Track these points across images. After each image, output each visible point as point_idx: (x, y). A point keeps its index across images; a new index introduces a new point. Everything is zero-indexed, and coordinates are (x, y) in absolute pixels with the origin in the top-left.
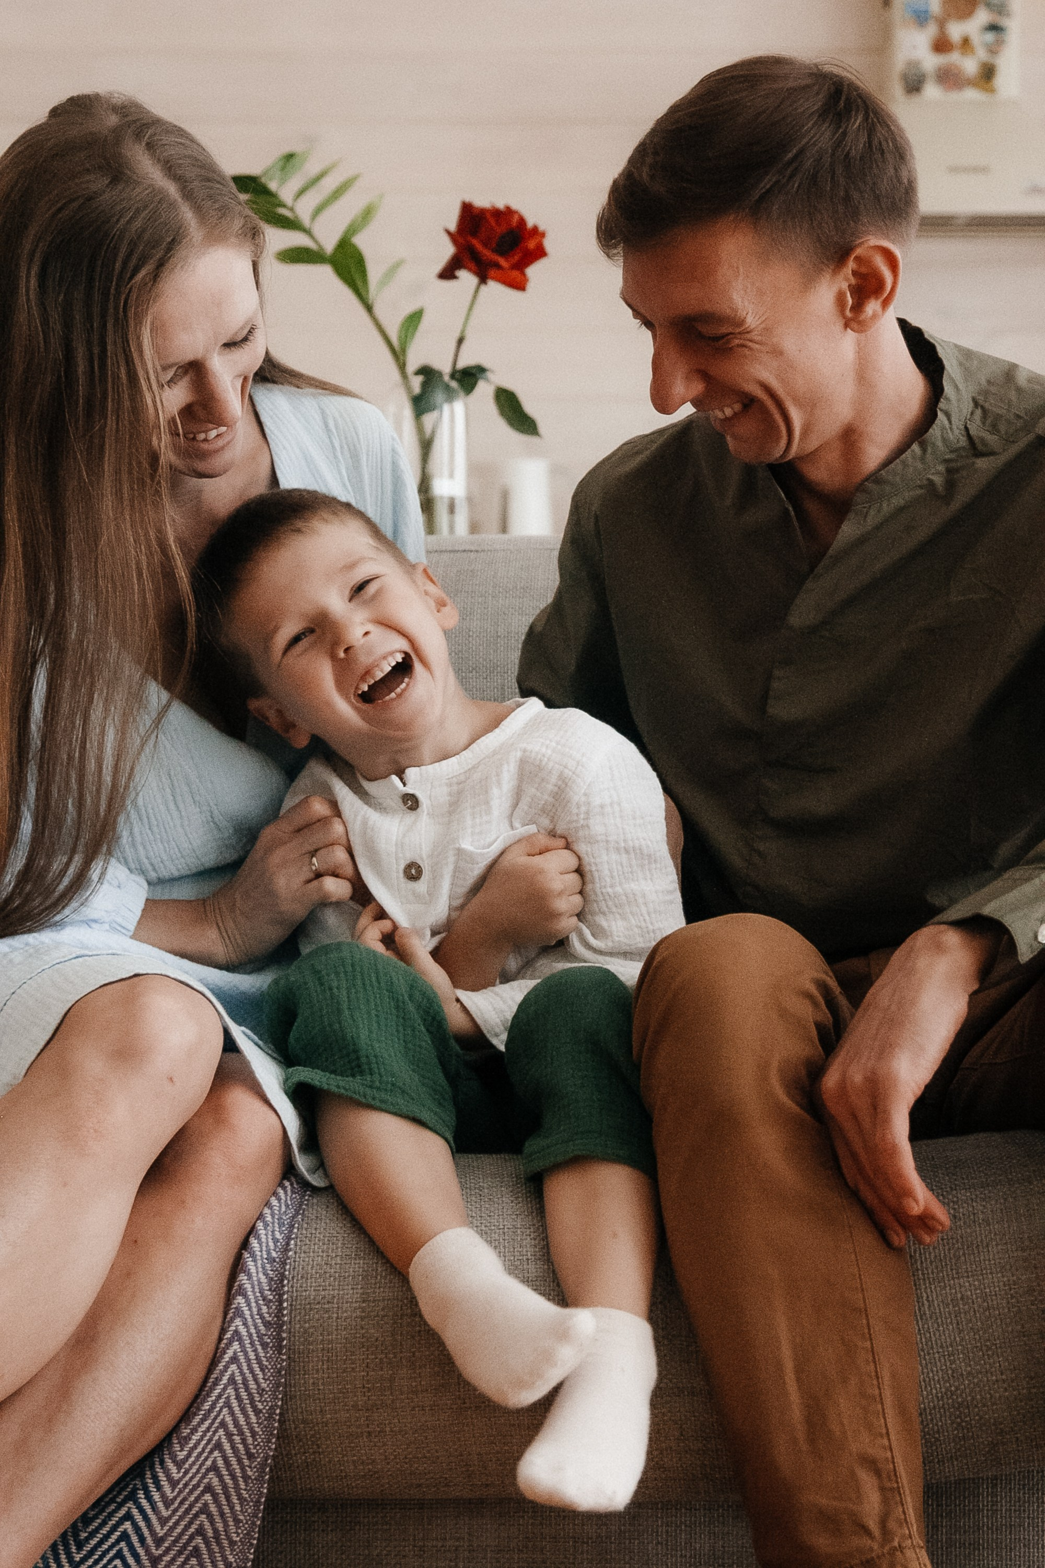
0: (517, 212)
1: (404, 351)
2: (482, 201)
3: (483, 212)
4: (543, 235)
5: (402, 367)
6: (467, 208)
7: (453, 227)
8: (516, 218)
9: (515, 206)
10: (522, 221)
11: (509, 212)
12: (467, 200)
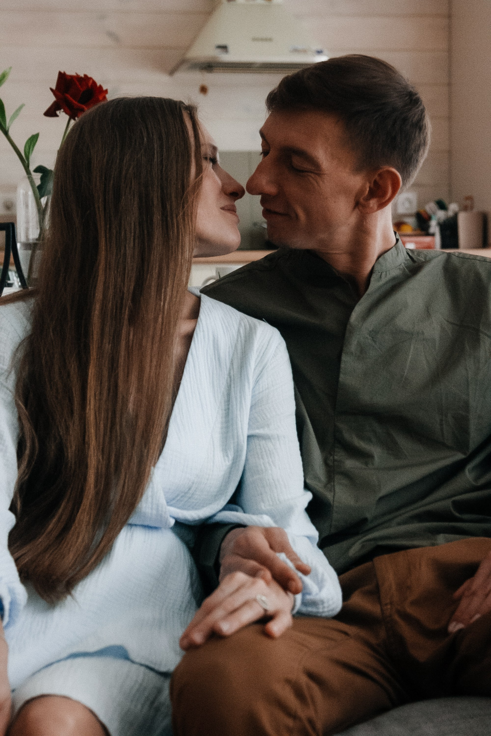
0: (91, 78)
1: (28, 158)
2: (70, 72)
3: (72, 78)
4: (106, 91)
5: (27, 167)
6: (62, 76)
7: (54, 88)
8: (91, 82)
9: (89, 76)
10: (94, 83)
11: (86, 78)
12: (62, 72)
